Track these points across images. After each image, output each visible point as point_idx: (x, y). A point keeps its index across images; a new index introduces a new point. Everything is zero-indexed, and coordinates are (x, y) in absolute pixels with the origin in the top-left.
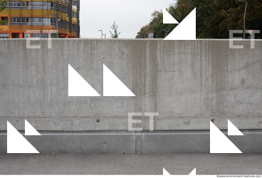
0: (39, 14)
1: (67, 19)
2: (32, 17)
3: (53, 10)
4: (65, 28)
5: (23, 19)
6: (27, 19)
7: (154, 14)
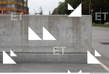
0: (10, 3)
1: (22, 5)
2: (7, 4)
3: (15, 1)
4: (21, 9)
5: (3, 5)
6: (5, 5)
7: (59, 3)
